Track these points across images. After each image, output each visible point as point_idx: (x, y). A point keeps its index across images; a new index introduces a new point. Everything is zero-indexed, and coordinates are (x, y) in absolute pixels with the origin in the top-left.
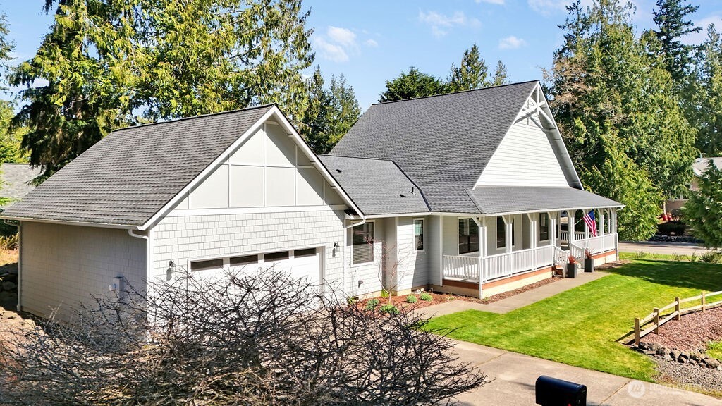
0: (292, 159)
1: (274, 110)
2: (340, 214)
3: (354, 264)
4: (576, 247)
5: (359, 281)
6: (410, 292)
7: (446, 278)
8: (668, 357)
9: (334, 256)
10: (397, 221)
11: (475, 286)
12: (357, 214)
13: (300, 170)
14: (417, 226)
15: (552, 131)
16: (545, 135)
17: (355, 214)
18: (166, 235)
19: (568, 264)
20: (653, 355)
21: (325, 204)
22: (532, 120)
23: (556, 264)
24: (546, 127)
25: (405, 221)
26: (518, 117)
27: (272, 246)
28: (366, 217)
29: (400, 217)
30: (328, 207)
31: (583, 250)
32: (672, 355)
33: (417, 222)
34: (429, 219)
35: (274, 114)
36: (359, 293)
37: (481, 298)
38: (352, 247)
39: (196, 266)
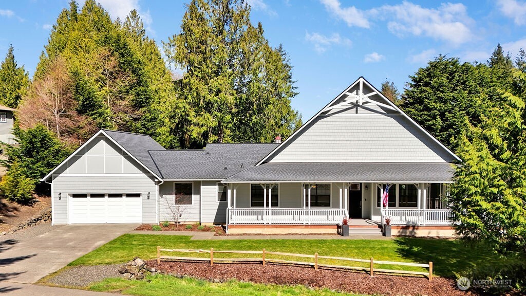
0: (120, 152)
3: (176, 204)
6: (212, 224)
9: (148, 198)
10: (201, 183)
13: (125, 157)
21: (141, 172)
25: (208, 183)
28: (164, 180)
29: (203, 181)
30: (144, 175)
35: (101, 133)
36: (179, 220)
37: (227, 233)
38: (174, 195)
39: (75, 196)
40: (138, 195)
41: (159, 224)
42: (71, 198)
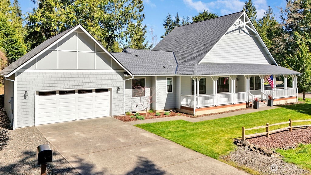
0: (93, 49)
1: (79, 26)
2: (120, 74)
3: (133, 97)
4: (264, 94)
5: (136, 105)
6: (163, 111)
7: (182, 105)
8: (247, 147)
9: (117, 93)
10: (156, 78)
11: (192, 109)
12: (129, 74)
13: (97, 54)
14: (168, 81)
15: (256, 36)
16: (252, 38)
17: (128, 74)
18: (24, 80)
19: (254, 102)
20: (240, 146)
21: (112, 69)
22: (243, 31)
23: (249, 102)
24: (252, 34)
25: (160, 78)
26: (228, 31)
27: (81, 87)
28: (134, 76)
29: (157, 76)
30: (114, 71)
31: (267, 95)
32: (249, 147)
33: (168, 79)
34: (176, 78)
35: (80, 28)
36: (135, 110)
37: (195, 115)
38: (132, 89)
39: (41, 94)
40: (106, 90)
41: (125, 115)
42: (37, 97)
